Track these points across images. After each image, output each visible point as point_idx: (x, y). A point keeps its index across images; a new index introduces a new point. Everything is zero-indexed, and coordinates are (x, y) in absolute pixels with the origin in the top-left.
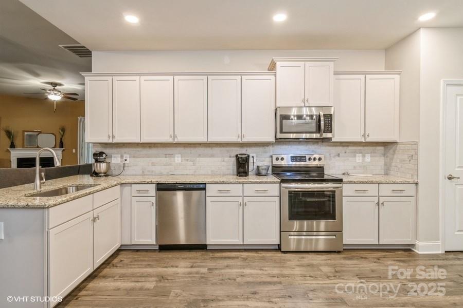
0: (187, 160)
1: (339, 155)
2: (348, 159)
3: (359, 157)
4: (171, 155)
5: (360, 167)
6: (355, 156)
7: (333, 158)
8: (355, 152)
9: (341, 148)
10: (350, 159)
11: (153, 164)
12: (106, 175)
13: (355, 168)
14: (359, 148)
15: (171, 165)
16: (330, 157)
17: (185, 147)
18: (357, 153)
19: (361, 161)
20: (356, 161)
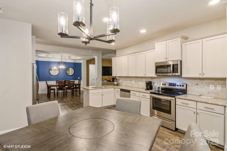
0: (136, 82)
1: (197, 85)
2: (204, 87)
3: (212, 86)
4: (132, 80)
5: (213, 93)
6: (209, 86)
7: (193, 86)
8: (209, 83)
9: (199, 81)
10: (206, 87)
11: (128, 83)
12: (117, 85)
13: (209, 93)
14: (212, 81)
15: (132, 84)
16: (192, 85)
17: (135, 78)
18: (211, 84)
19: (213, 89)
20: (209, 89)
